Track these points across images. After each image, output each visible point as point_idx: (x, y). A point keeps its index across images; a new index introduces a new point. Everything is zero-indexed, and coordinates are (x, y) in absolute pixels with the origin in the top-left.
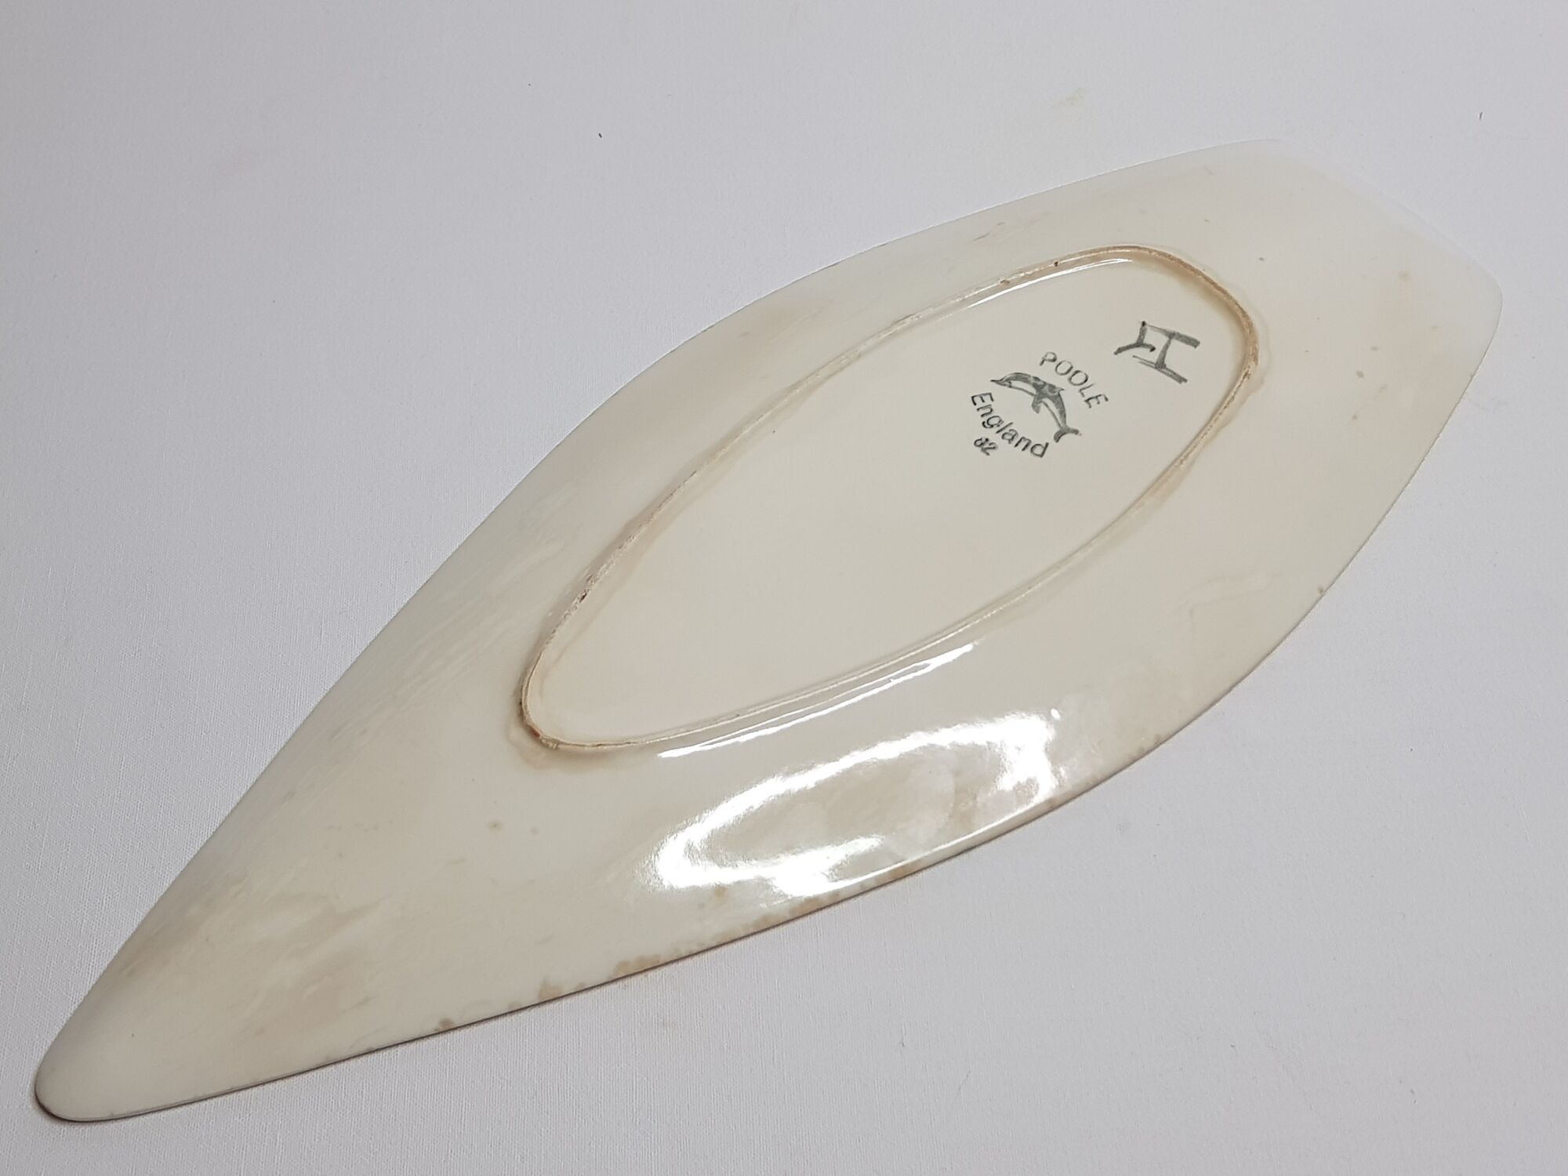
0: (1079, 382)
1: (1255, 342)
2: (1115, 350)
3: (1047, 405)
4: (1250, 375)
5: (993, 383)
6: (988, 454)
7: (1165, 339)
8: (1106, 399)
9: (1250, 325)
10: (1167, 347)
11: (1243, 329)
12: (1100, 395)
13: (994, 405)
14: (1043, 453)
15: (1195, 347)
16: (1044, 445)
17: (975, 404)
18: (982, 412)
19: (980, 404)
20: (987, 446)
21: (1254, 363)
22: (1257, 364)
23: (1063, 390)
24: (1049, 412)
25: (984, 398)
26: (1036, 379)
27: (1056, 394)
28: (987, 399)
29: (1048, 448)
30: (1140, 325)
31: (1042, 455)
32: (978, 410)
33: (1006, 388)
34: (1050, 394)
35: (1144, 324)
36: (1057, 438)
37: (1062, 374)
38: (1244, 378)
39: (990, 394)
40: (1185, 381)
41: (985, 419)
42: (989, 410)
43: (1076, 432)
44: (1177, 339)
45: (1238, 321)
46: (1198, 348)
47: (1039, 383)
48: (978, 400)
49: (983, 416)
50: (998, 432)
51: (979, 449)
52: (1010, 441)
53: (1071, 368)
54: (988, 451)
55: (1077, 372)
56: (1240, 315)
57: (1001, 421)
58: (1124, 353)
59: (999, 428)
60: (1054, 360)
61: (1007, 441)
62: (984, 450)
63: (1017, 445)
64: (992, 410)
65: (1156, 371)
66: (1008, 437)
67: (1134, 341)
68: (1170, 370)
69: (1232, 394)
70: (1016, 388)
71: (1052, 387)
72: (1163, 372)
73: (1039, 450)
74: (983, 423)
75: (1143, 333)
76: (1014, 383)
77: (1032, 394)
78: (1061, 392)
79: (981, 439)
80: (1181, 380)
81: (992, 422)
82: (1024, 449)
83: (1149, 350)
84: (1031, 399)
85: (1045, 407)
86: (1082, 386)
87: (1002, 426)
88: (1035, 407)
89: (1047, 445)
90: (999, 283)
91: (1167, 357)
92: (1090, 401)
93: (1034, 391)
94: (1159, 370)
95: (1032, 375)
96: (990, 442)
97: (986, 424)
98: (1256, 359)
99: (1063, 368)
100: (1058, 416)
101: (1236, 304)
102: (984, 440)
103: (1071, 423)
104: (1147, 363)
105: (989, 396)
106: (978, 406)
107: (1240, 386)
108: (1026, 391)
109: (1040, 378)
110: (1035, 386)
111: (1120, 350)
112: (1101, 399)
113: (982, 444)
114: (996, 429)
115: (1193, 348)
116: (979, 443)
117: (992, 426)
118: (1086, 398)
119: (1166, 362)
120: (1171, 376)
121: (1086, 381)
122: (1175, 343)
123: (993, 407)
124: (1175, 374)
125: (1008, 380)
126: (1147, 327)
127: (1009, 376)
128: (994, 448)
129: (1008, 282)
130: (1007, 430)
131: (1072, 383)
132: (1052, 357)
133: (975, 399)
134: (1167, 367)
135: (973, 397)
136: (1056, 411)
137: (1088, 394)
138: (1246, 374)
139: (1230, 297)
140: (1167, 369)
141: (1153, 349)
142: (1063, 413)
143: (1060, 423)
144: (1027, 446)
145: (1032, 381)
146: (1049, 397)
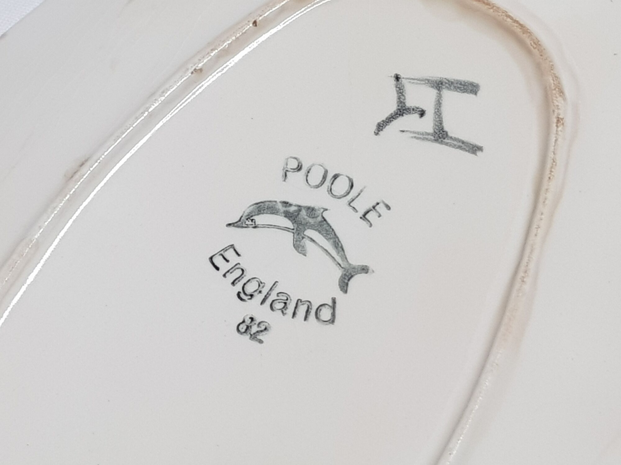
0: (343, 192)
1: (552, 67)
2: (374, 128)
3: (312, 240)
4: (562, 119)
5: (232, 228)
6: (261, 342)
7: (433, 92)
8: (388, 207)
9: (537, 43)
10: (439, 104)
11: (529, 52)
12: (378, 204)
13: (244, 262)
14: (333, 315)
15: (476, 94)
16: (330, 303)
17: (217, 269)
18: (231, 277)
19: (224, 266)
20: (254, 329)
21: (560, 99)
22: (565, 99)
23: (326, 210)
24: (320, 250)
25: (227, 255)
26: (285, 204)
27: (320, 219)
28: (230, 254)
29: (337, 306)
30: (393, 81)
31: (332, 321)
32: (224, 275)
33: (251, 230)
34: (311, 221)
35: (397, 78)
36: (344, 286)
37: (317, 187)
38: (557, 126)
39: (232, 246)
40: (480, 149)
41: (238, 287)
42: (239, 272)
43: (365, 270)
44: (449, 89)
45: (521, 42)
46: (479, 93)
47: (292, 209)
48: (218, 261)
49: (233, 283)
50: (263, 302)
51: (247, 337)
52: (283, 310)
53: (326, 172)
54: (260, 337)
55: (336, 177)
56: (518, 30)
57: (260, 283)
58: (388, 129)
59: (262, 296)
60: (299, 168)
61: (280, 312)
62: (253, 337)
63: (294, 314)
64: (243, 270)
65: (437, 145)
66: (279, 306)
67: (393, 108)
68: (456, 139)
69: (551, 155)
70: (264, 226)
71: (311, 210)
72: (447, 144)
73: (326, 314)
74: (239, 295)
75: (400, 91)
76: (260, 219)
77: (287, 229)
78: (325, 214)
79: (244, 322)
80: (475, 149)
81: (250, 289)
82: (306, 318)
83: (417, 116)
84: (289, 236)
85: (312, 244)
86: (349, 197)
87: (265, 291)
88: (299, 247)
89: (334, 301)
90: (190, 74)
91: (445, 120)
92: (367, 216)
93: (288, 223)
94: (442, 143)
95: (278, 200)
96: (258, 321)
97: (242, 295)
98: (561, 92)
99: (316, 177)
100: (333, 252)
101: (509, 16)
102: (248, 321)
103: (355, 260)
104: (421, 136)
105: (232, 250)
106: (223, 270)
107: (556, 140)
108: (279, 228)
109: (290, 201)
110: (287, 215)
111: (380, 127)
112: (381, 208)
113: (248, 328)
114: (259, 298)
115: (472, 96)
116: (243, 328)
117: (252, 296)
118: (361, 212)
119: (446, 128)
120: (460, 147)
121: (352, 186)
122: (448, 95)
123: (242, 266)
124: (463, 142)
125: (250, 217)
126: (404, 81)
127: (248, 211)
128: (266, 329)
129: (201, 70)
130: (273, 296)
131: (334, 196)
132: (294, 165)
133: (215, 260)
134: (450, 134)
135: (211, 258)
136: (328, 245)
137: (362, 205)
138: (559, 120)
139: (497, 9)
140: (451, 138)
141: (422, 113)
142: (338, 245)
143: (340, 261)
144: (308, 312)
145: (280, 207)
146: (312, 227)
